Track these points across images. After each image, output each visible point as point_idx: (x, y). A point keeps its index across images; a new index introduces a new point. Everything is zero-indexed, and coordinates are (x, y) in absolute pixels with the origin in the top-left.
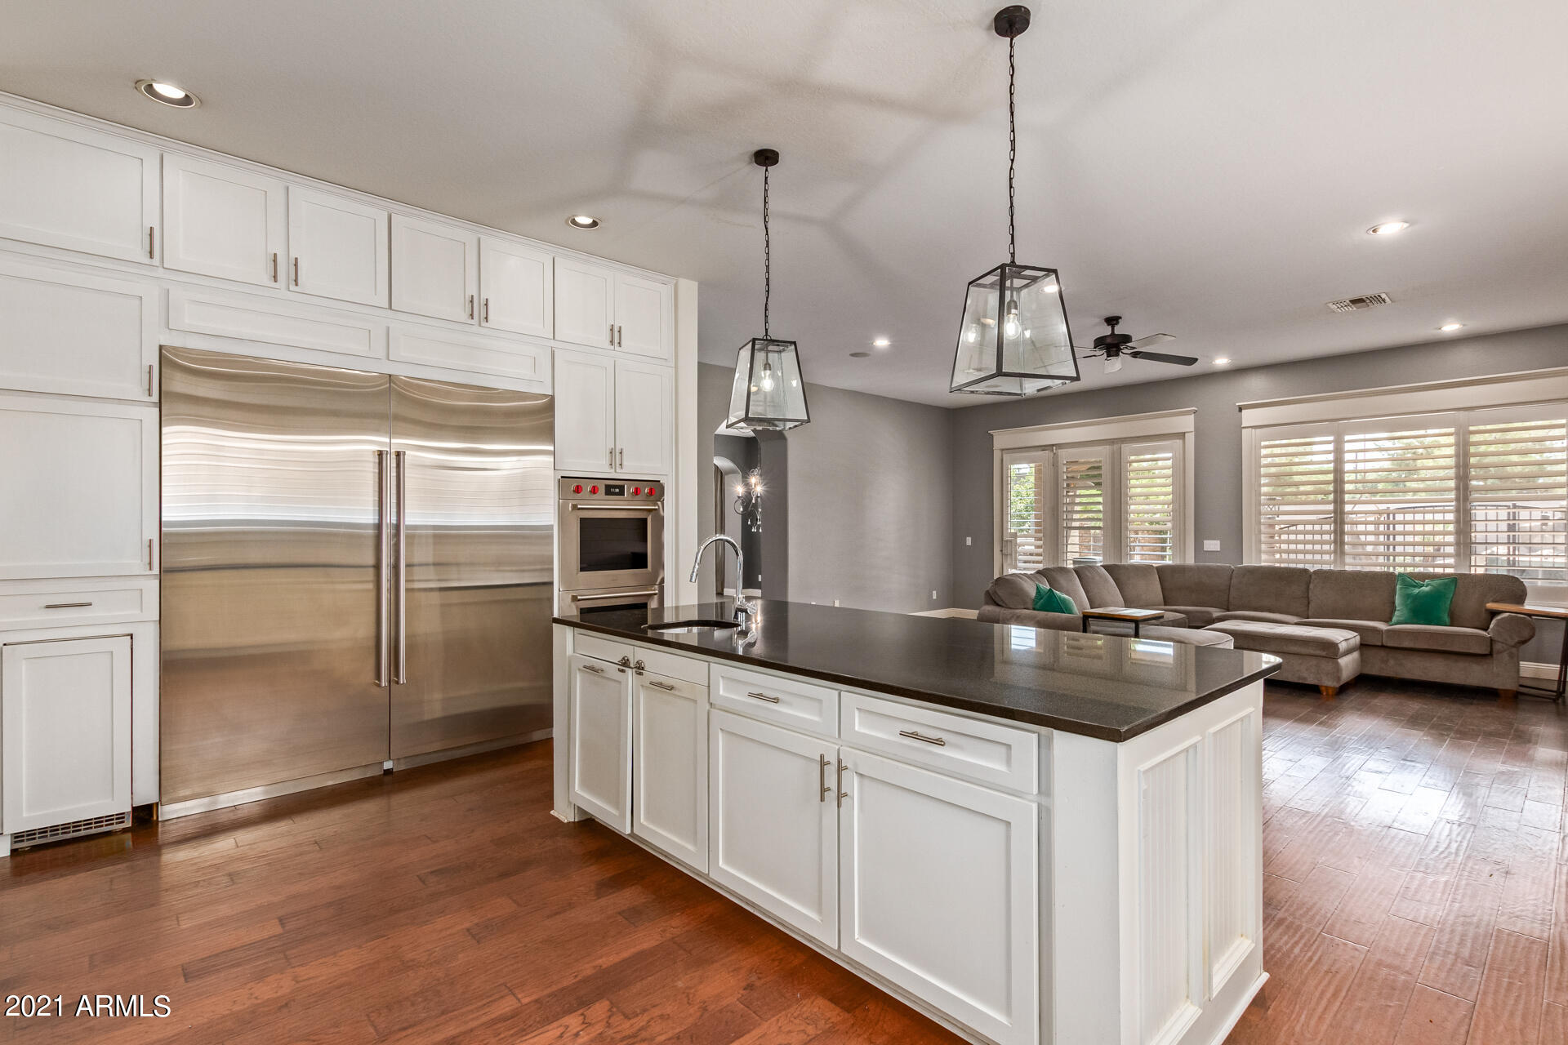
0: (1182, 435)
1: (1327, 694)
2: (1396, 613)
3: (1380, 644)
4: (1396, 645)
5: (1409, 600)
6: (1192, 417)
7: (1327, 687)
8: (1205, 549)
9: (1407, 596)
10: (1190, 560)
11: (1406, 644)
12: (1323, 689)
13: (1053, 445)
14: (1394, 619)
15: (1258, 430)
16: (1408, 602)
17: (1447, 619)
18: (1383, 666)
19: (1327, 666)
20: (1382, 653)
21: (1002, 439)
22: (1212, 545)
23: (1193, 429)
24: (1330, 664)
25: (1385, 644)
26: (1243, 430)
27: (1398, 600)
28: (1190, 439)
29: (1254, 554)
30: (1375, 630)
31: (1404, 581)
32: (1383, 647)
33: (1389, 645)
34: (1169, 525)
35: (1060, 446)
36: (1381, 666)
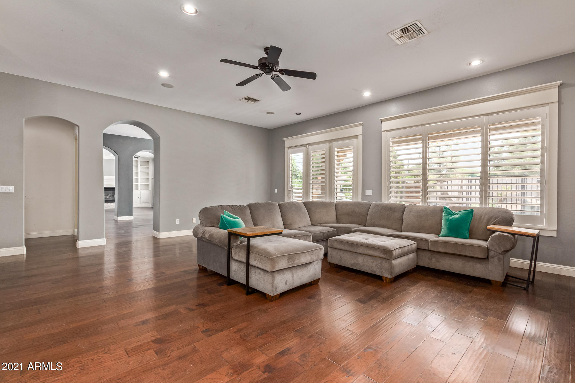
0: (357, 137)
1: (386, 282)
2: (443, 230)
3: (428, 249)
4: (435, 250)
5: (448, 223)
6: (361, 127)
7: (386, 278)
8: (366, 194)
9: (447, 220)
10: (359, 200)
11: (441, 250)
12: (384, 278)
13: (307, 144)
14: (442, 233)
15: (389, 132)
16: (447, 224)
17: (467, 235)
18: (429, 261)
19: (386, 265)
20: (429, 254)
21: (289, 142)
22: (369, 192)
23: (361, 133)
24: (387, 263)
25: (429, 249)
26: (383, 133)
27: (443, 222)
28: (360, 138)
29: (386, 197)
30: (425, 241)
31: (446, 211)
32: (429, 250)
33: (432, 249)
34: (351, 183)
35: (309, 144)
36: (427, 261)
